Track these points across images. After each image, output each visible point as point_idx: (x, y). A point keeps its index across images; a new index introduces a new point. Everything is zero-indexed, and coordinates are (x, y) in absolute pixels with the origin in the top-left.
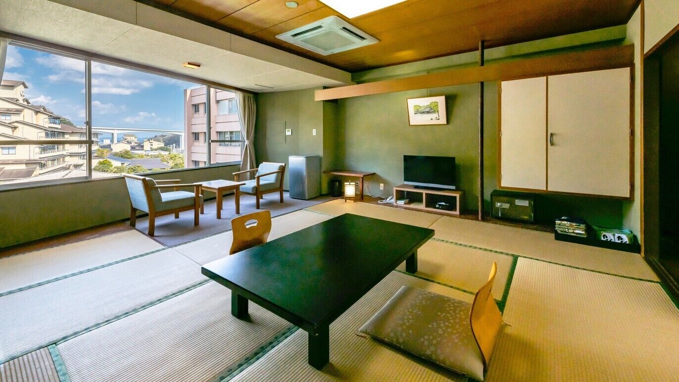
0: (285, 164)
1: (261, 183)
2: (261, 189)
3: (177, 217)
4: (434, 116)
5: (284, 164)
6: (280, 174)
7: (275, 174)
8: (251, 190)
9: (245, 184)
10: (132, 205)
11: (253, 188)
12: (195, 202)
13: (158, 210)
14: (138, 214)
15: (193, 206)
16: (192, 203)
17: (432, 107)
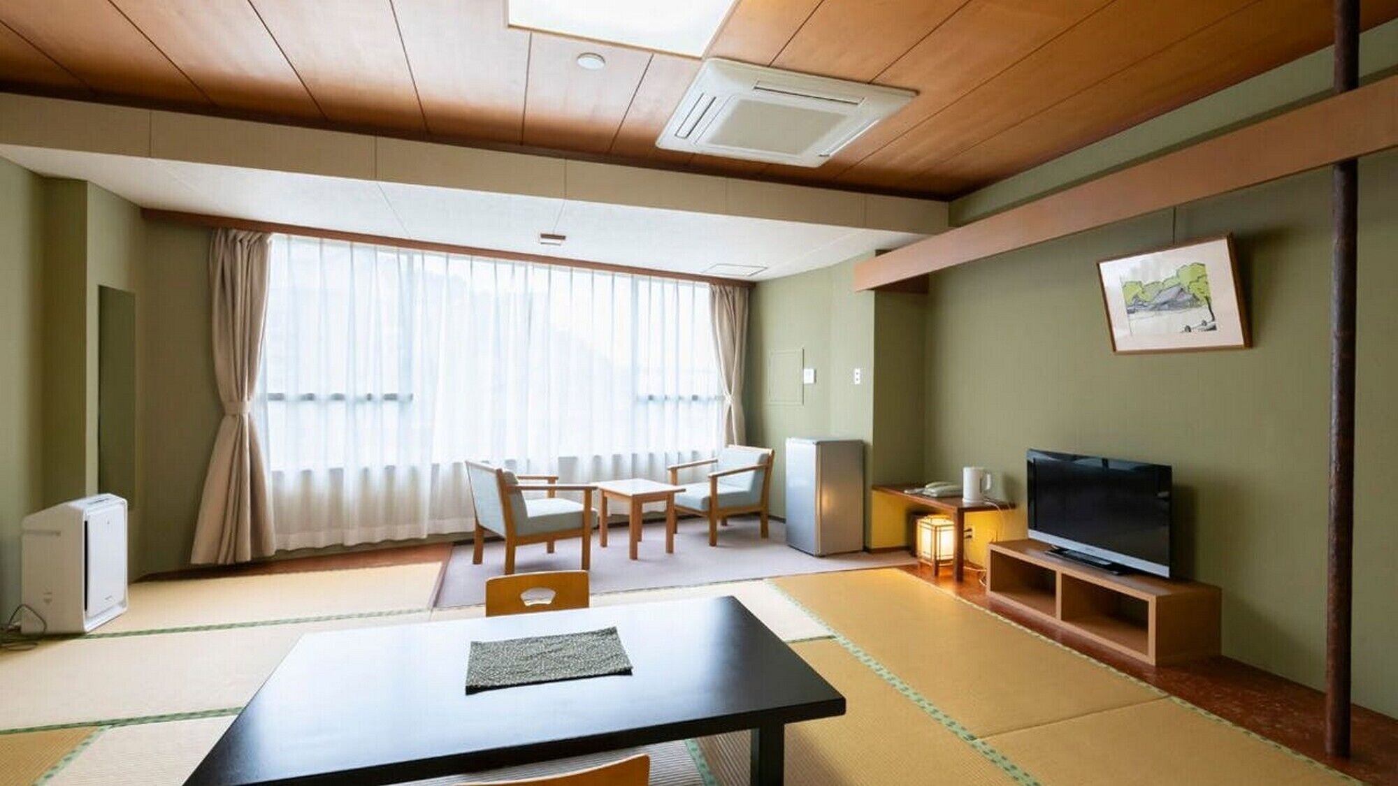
0: (773, 452)
1: (721, 490)
2: (721, 504)
3: (551, 550)
4: (1197, 316)
5: (768, 451)
6: (762, 474)
7: (752, 473)
8: (700, 503)
9: (684, 490)
10: (477, 521)
11: (704, 500)
12: (584, 523)
13: (520, 533)
14: (486, 535)
15: (579, 529)
16: (577, 523)
17: (1185, 284)
